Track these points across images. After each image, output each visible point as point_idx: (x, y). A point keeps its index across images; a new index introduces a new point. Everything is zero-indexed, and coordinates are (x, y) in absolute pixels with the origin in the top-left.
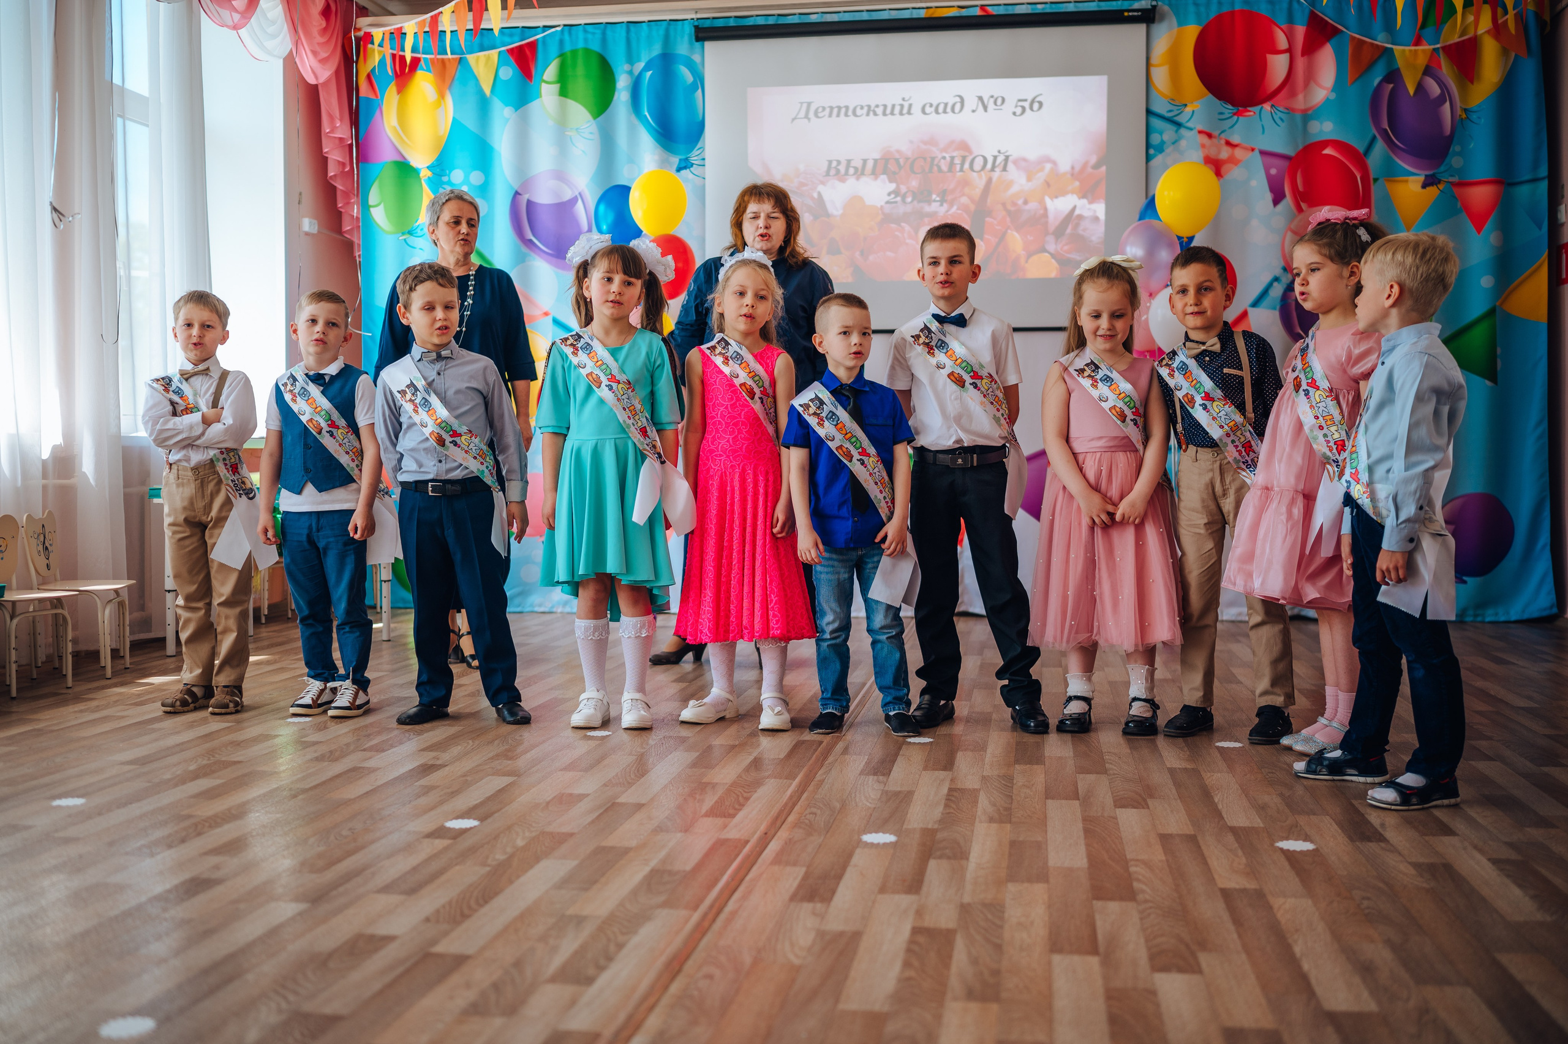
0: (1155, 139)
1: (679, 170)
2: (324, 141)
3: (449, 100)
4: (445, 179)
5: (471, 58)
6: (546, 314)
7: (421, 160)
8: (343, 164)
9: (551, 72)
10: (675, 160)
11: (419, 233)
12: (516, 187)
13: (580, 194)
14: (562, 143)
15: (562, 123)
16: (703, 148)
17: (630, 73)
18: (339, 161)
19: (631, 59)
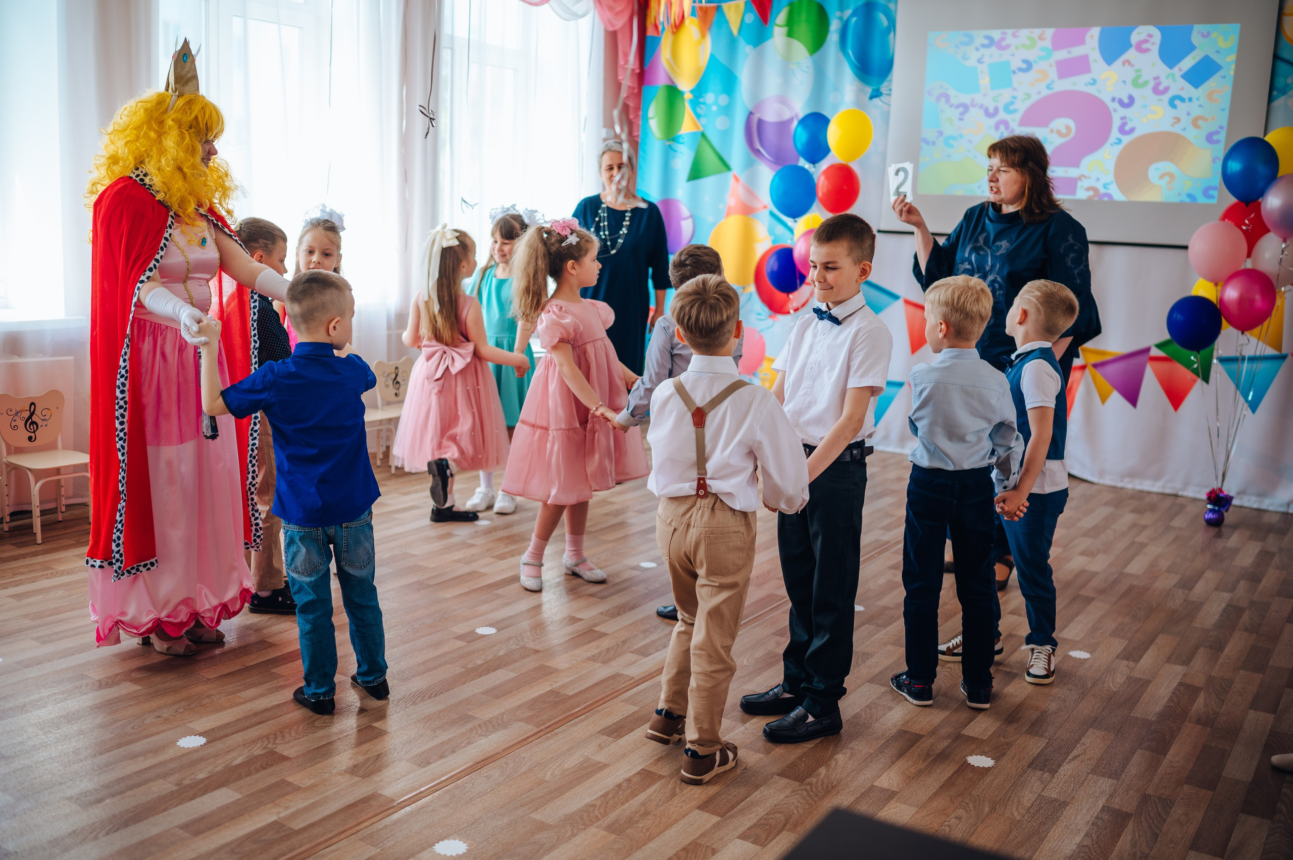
0: (1280, 82)
1: (871, 98)
2: (620, 71)
3: (708, 40)
4: (701, 100)
5: (725, 6)
6: (765, 207)
7: (685, 85)
8: (633, 88)
9: (780, 17)
10: (869, 90)
11: (681, 140)
12: (750, 107)
13: (797, 116)
14: (786, 74)
15: (787, 58)
16: (891, 81)
17: (841, 18)
18: (629, 87)
19: (842, 7)
